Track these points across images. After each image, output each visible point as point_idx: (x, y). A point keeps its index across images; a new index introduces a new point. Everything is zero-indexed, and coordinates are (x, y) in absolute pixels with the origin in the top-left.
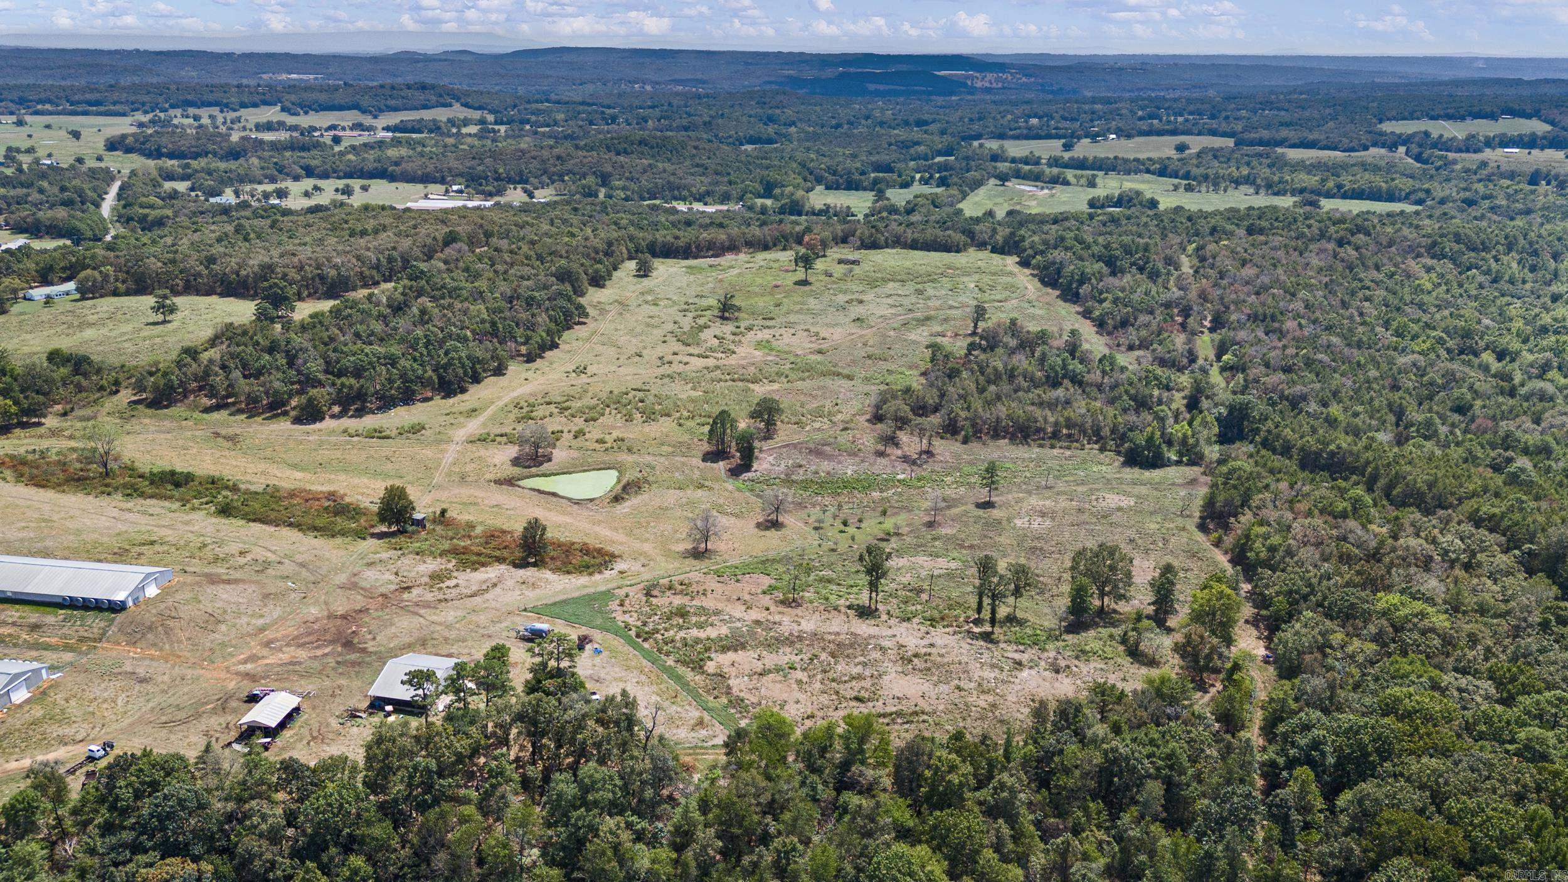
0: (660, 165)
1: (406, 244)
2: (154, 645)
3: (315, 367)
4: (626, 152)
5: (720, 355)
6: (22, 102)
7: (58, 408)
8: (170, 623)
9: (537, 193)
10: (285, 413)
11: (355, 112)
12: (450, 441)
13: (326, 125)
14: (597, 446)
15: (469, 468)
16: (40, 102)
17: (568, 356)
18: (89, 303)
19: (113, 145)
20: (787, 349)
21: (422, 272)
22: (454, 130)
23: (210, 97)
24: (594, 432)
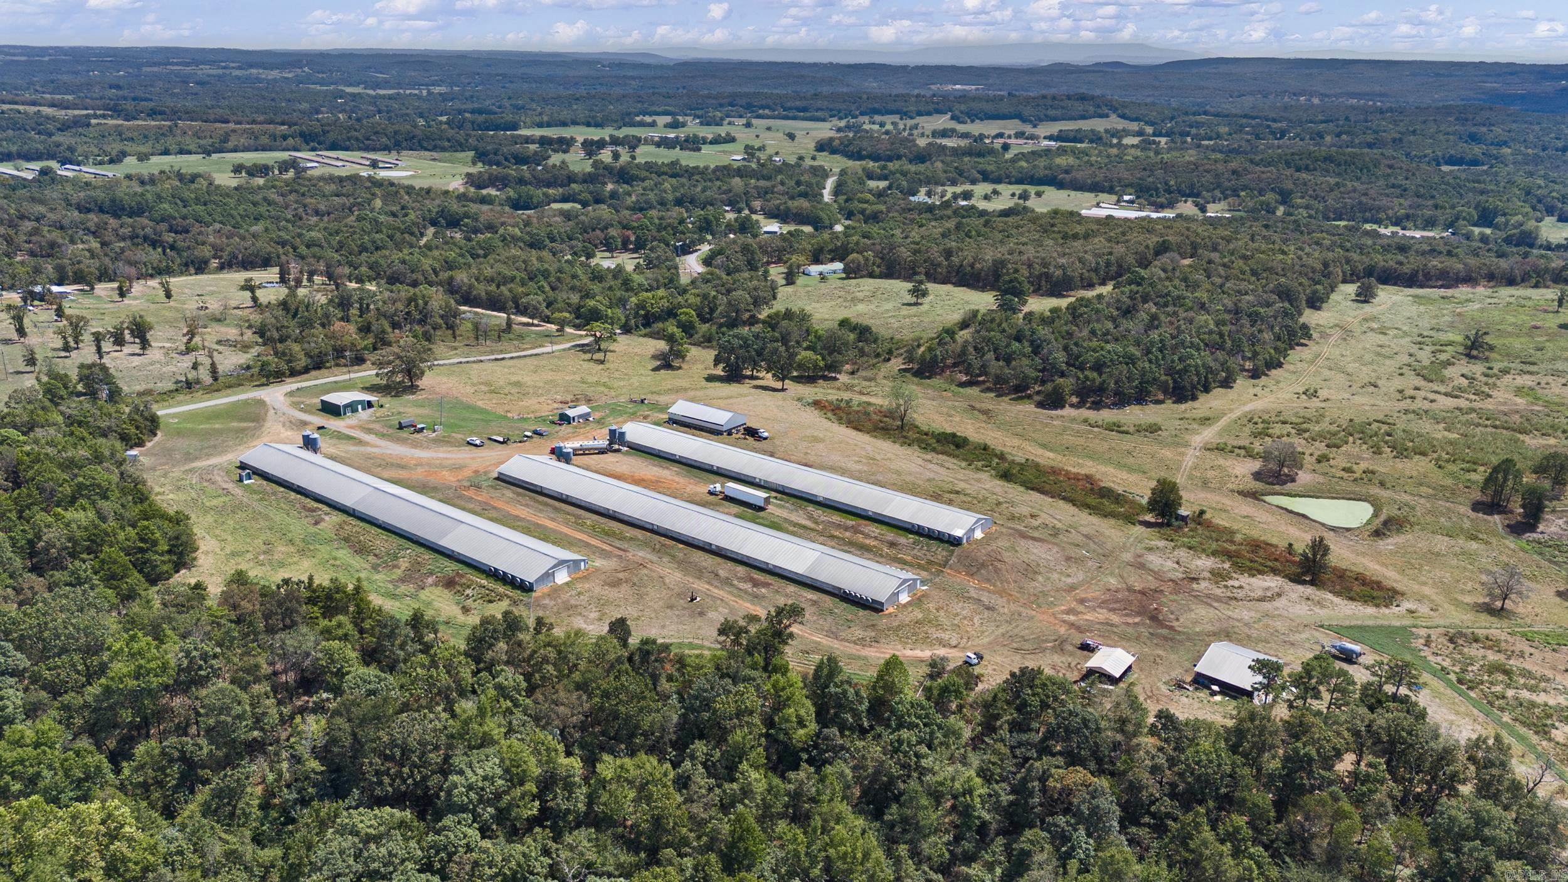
0: (1349, 184)
1: (1120, 249)
2: (988, 580)
3: (1060, 357)
4: (1307, 168)
5: (1473, 397)
6: (749, 107)
7: (848, 367)
8: (999, 565)
9: (1210, 207)
10: (1029, 397)
11: (1016, 121)
12: (1187, 445)
13: (994, 133)
14: (1345, 475)
15: (1210, 474)
16: (763, 107)
17: (1294, 377)
18: (854, 282)
19: (821, 147)
20: (1556, 399)
21: (1143, 278)
22: (1115, 141)
23: (891, 106)
24: (1339, 460)
